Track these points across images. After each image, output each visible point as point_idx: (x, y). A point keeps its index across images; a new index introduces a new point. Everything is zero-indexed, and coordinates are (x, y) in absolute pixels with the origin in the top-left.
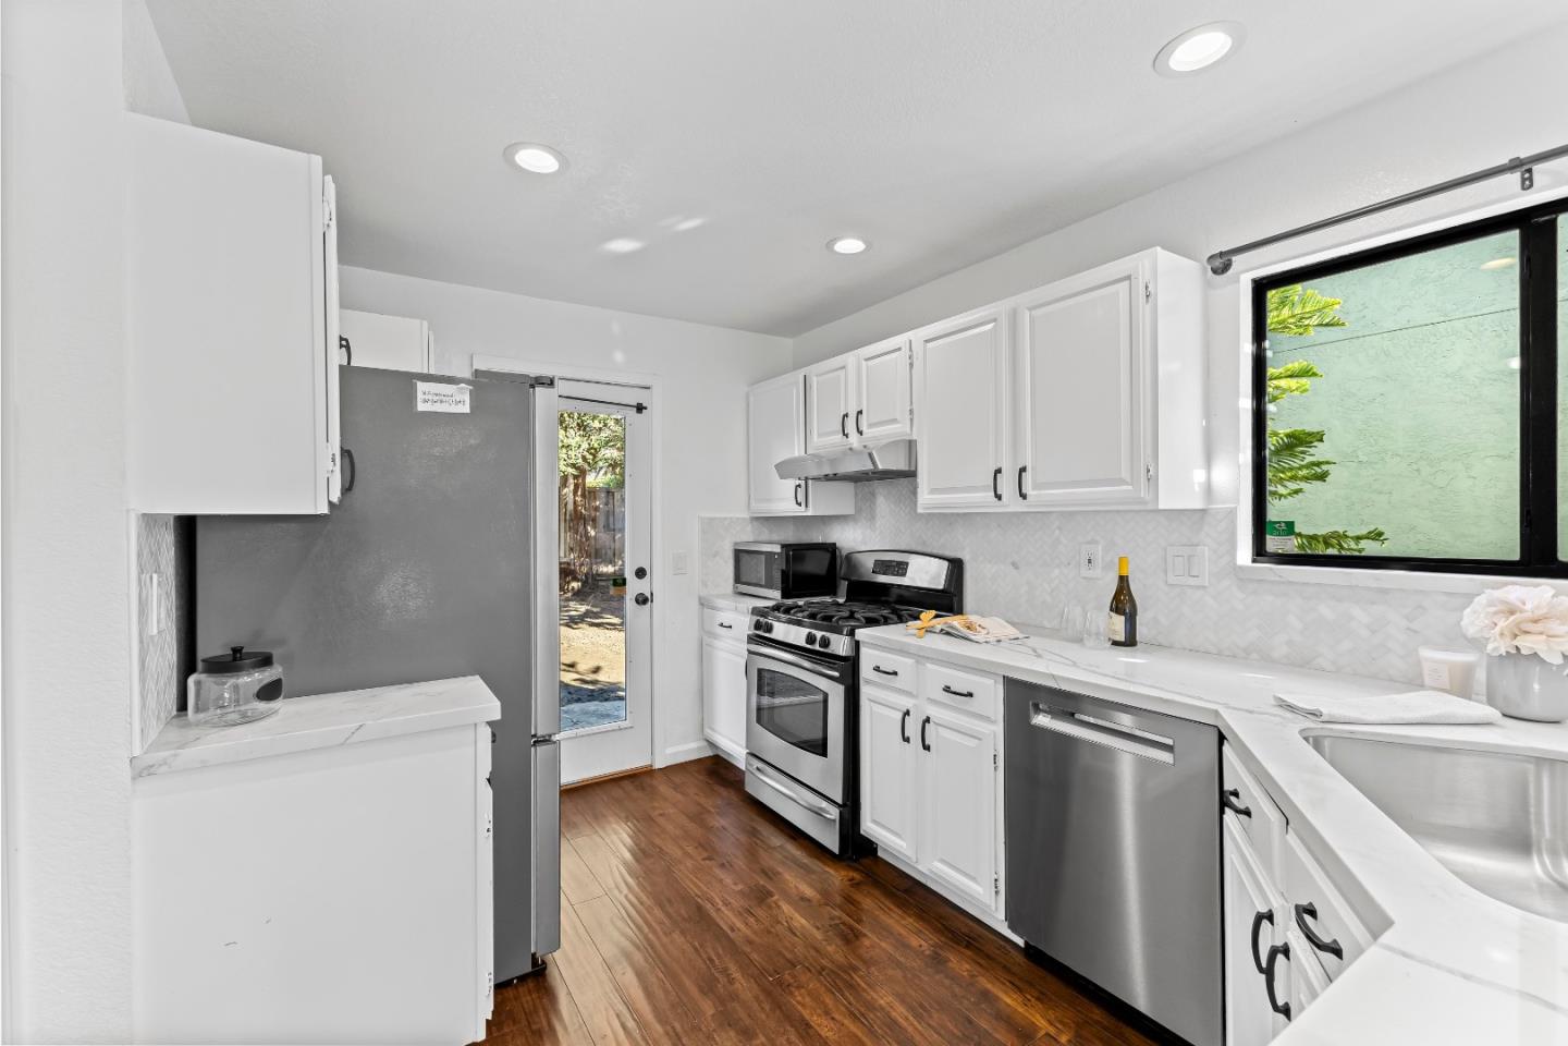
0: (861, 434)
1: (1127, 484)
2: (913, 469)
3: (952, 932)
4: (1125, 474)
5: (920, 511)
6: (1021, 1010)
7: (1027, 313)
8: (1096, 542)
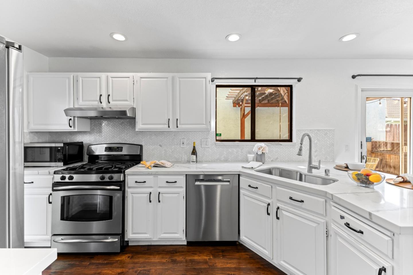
0: (109, 103)
1: (204, 125)
2: (134, 117)
3: (169, 252)
4: (204, 123)
5: (137, 130)
6: (200, 258)
7: (178, 79)
8: (185, 139)
